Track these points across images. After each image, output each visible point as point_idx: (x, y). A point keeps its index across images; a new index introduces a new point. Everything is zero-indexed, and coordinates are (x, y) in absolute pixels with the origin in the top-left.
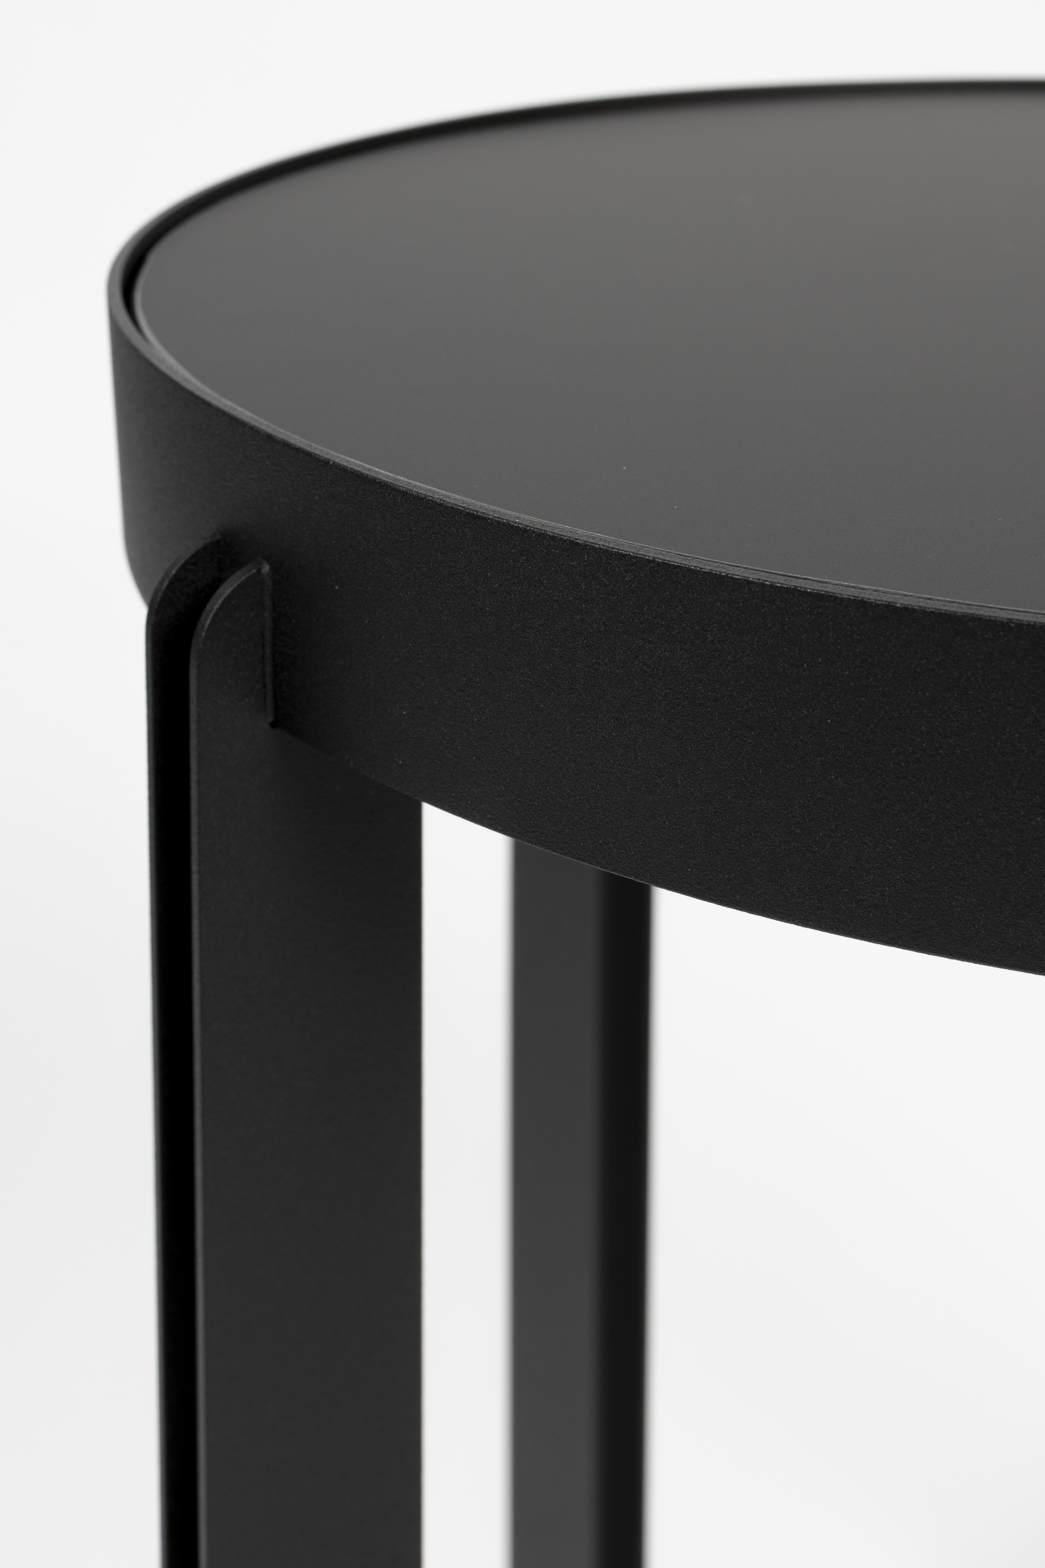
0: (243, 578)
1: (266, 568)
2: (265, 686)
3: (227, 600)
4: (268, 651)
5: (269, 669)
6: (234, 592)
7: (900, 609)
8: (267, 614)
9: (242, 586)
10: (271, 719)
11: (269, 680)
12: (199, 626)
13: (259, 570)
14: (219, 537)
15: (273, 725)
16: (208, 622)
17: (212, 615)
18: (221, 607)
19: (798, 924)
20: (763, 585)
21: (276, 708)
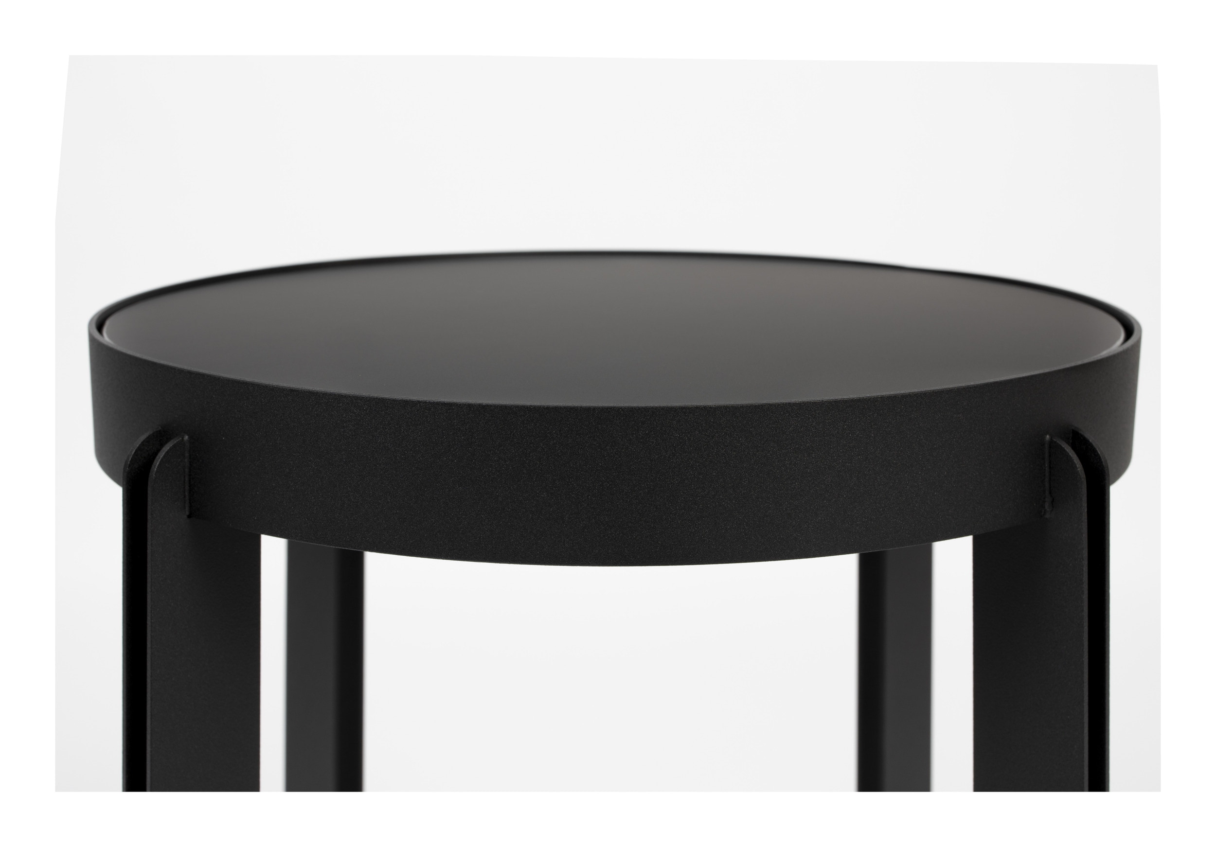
0: (175, 442)
1: (186, 438)
2: (185, 497)
3: (167, 452)
4: (187, 479)
5: (187, 487)
6: (171, 449)
7: (485, 406)
8: (186, 460)
9: (174, 446)
10: (187, 513)
11: (187, 494)
12: (153, 466)
13: (183, 438)
14: (160, 428)
15: (189, 516)
16: (158, 463)
17: (159, 460)
18: (164, 456)
19: (443, 559)
20: (426, 402)
21: (191, 507)
